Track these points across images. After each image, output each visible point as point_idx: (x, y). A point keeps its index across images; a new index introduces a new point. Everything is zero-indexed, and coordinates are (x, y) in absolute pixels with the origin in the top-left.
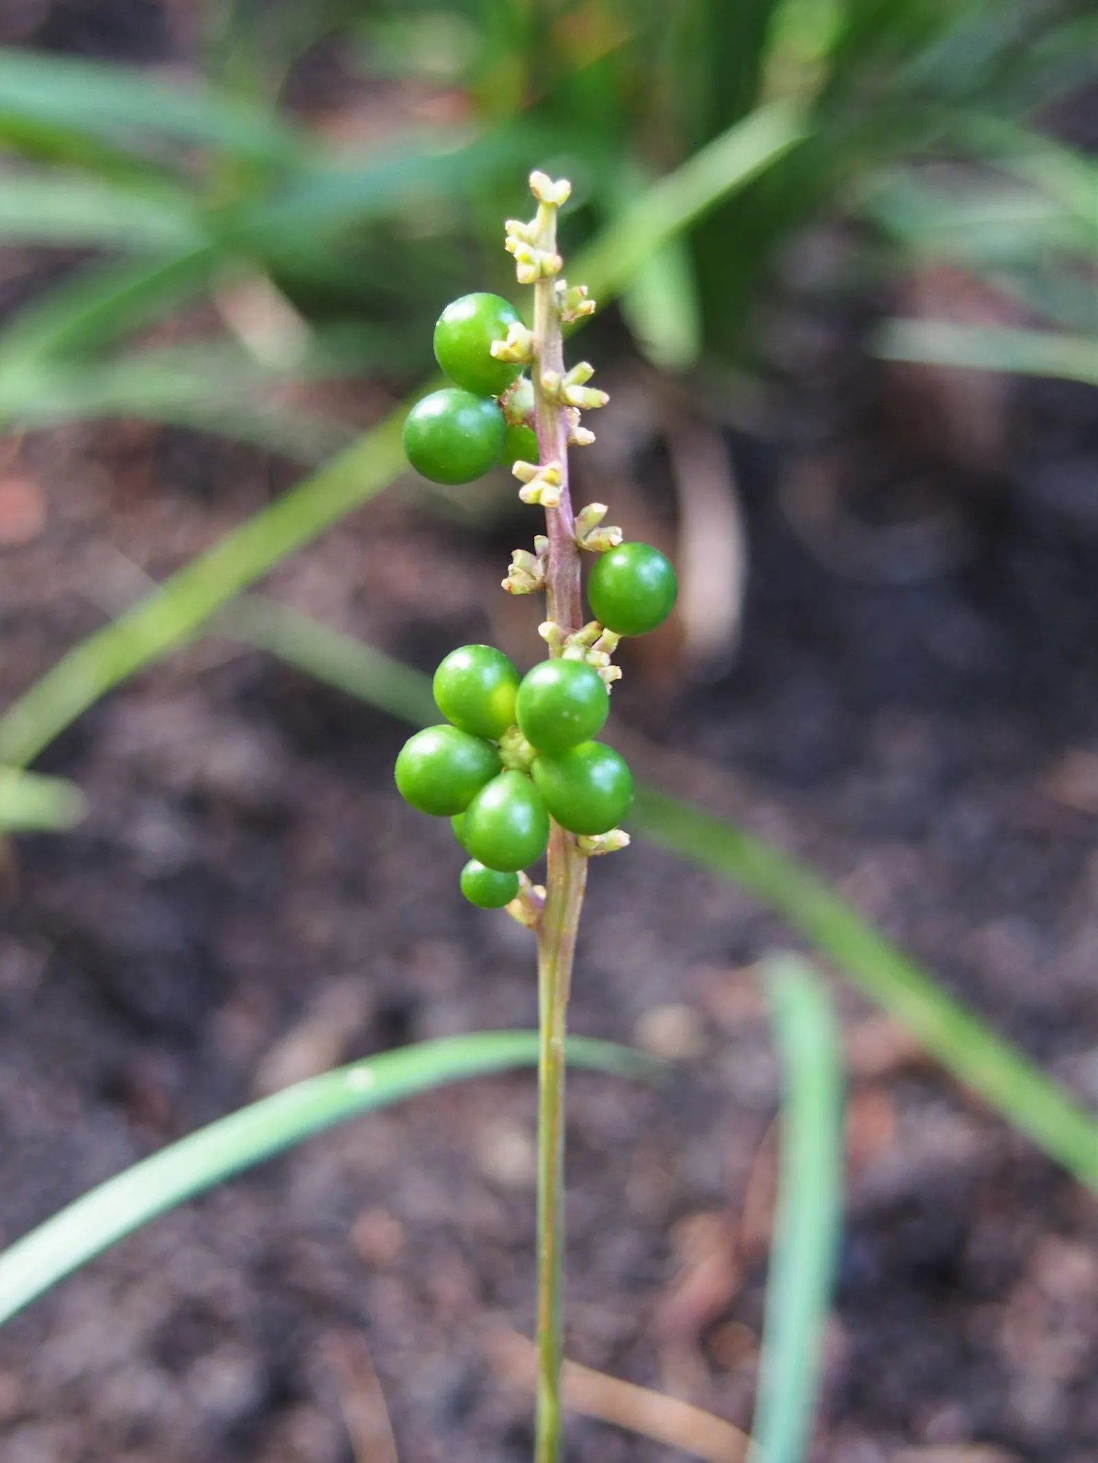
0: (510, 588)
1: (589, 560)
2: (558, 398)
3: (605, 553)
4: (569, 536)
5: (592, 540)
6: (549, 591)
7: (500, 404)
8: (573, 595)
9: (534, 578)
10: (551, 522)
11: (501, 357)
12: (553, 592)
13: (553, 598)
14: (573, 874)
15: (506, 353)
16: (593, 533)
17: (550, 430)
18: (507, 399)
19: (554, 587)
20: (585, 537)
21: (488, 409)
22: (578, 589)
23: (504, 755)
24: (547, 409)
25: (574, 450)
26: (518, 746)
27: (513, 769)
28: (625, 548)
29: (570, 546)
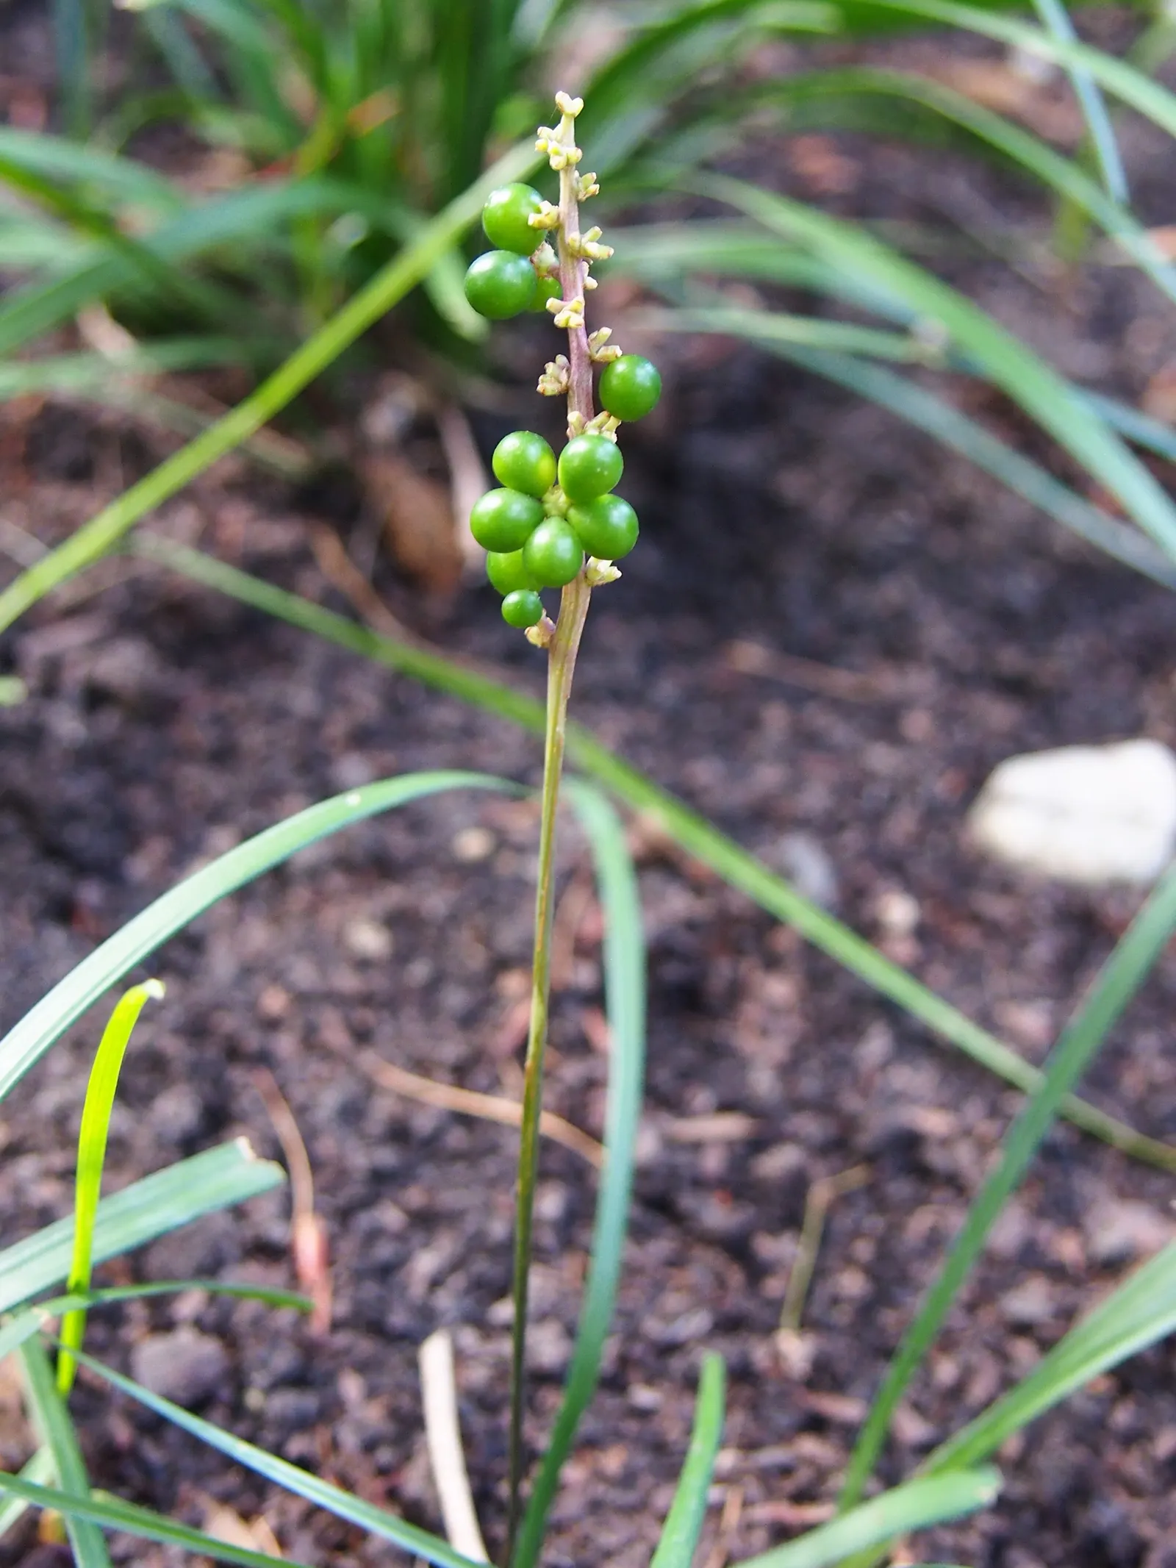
0: (544, 390)
1: (599, 369)
2: (579, 252)
3: (613, 362)
4: (585, 352)
5: (602, 354)
6: (570, 392)
7: (532, 261)
8: (588, 394)
9: (561, 383)
10: (573, 341)
11: (536, 225)
12: (574, 393)
13: (574, 397)
14: (581, 601)
15: (540, 222)
16: (602, 349)
17: (571, 276)
18: (536, 257)
19: (575, 388)
20: (597, 352)
21: (524, 264)
22: (591, 391)
23: (547, 506)
24: (569, 260)
25: (588, 293)
26: (558, 499)
27: (554, 516)
28: (624, 359)
29: (586, 361)
